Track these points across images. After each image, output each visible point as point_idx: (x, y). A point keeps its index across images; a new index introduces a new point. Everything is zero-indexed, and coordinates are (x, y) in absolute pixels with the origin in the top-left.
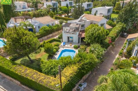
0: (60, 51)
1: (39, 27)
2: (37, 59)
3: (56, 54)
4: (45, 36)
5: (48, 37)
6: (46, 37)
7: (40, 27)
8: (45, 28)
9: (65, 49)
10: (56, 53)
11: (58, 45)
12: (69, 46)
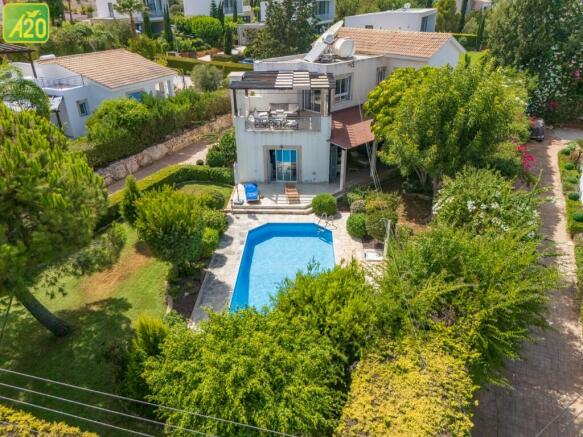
0: (235, 236)
1: (83, 108)
2: (95, 308)
3: (221, 261)
4: (125, 156)
5: (146, 160)
6: (132, 163)
7: (91, 107)
8: (119, 108)
9: (262, 220)
10: (218, 251)
11: (218, 204)
12: (282, 201)
